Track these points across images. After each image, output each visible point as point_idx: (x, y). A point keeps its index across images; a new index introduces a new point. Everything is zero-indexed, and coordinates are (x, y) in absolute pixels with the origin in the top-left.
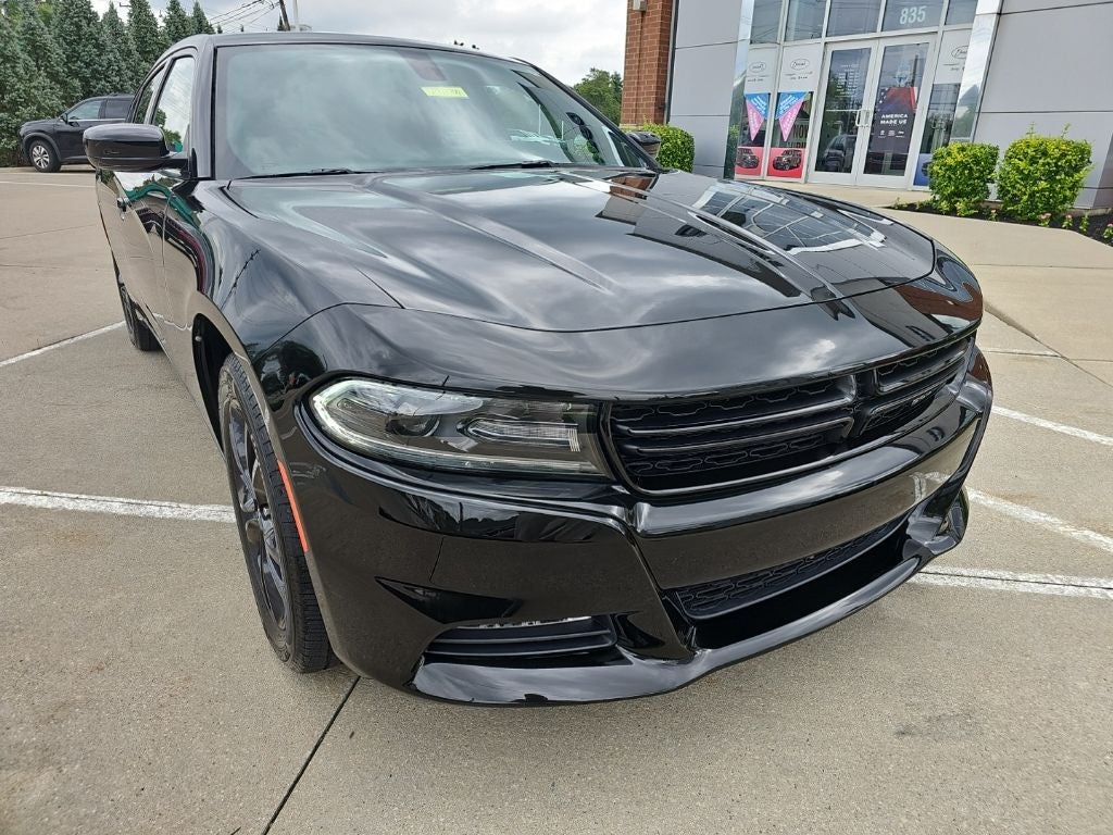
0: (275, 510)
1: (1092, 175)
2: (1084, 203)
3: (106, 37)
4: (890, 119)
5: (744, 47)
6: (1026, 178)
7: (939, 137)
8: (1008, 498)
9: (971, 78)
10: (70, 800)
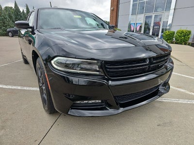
0: (45, 85)
1: (191, 36)
2: (190, 41)
3: (22, 15)
4: (156, 27)
5: (130, 15)
6: (180, 37)
7: (164, 30)
8: (178, 87)
9: (170, 22)
10: (7, 135)
